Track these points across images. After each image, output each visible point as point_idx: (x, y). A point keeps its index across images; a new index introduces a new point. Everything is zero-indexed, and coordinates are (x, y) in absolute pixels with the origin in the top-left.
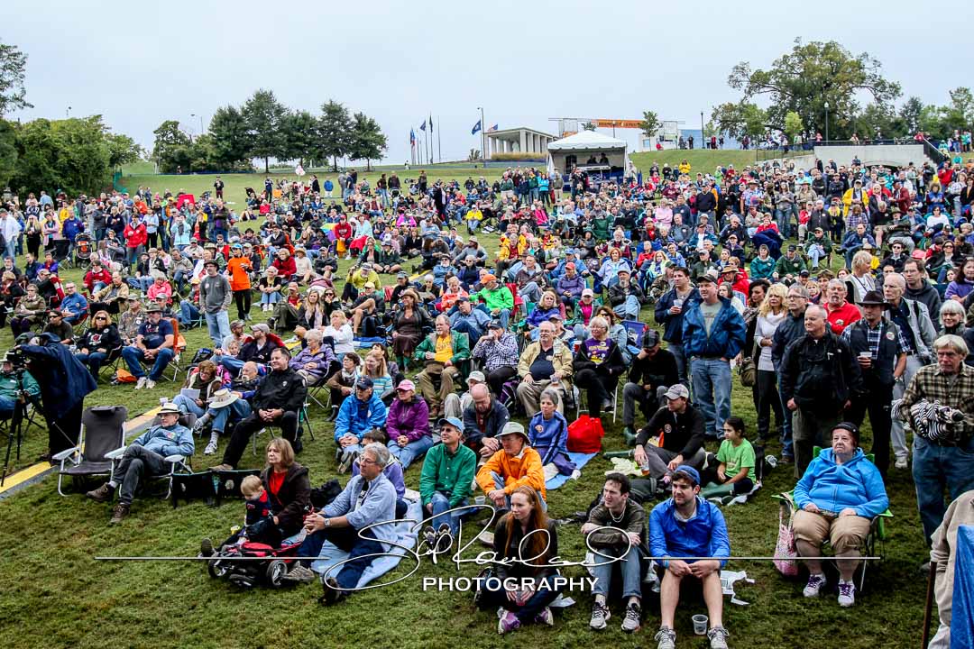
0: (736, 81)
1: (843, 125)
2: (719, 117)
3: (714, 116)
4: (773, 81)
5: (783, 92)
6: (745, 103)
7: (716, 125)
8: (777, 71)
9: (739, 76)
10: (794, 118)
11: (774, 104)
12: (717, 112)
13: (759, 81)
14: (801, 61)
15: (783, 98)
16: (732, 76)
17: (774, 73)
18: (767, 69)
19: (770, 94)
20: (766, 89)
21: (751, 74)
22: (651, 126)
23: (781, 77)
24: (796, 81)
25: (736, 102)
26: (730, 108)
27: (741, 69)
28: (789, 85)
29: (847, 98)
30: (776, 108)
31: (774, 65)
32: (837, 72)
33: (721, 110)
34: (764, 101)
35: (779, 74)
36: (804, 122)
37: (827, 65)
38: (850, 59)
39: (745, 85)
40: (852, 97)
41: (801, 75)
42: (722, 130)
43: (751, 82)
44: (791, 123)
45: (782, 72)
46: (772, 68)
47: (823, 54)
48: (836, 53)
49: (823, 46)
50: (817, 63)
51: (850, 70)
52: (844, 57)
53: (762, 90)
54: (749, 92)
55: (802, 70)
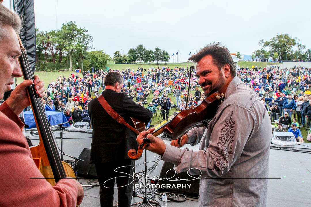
0: (260, 44)
1: (289, 56)
2: (256, 53)
3: (254, 53)
4: (270, 44)
5: (273, 47)
6: (263, 50)
7: (255, 55)
8: (272, 41)
9: (261, 43)
10: (276, 54)
11: (271, 50)
12: (255, 52)
13: (267, 44)
14: (278, 39)
15: (273, 48)
16: (259, 43)
17: (271, 42)
18: (269, 41)
19: (270, 47)
20: (268, 46)
21: (264, 42)
22: (238, 55)
23: (272, 43)
24: (277, 44)
25: (260, 49)
26: (258, 51)
27: (262, 41)
28: (274, 45)
29: (290, 49)
30: (271, 51)
31: (271, 40)
32: (288, 42)
33: (256, 51)
34: (268, 49)
35: (272, 42)
36: (279, 55)
37: (285, 40)
38: (292, 39)
39: (263, 44)
40: (292, 48)
41: (278, 42)
42: (256, 56)
43: (265, 44)
45: (273, 42)
46: (270, 41)
47: (284, 37)
48: (288, 37)
49: (285, 35)
50: (283, 39)
51: (292, 41)
52: (290, 38)
53: (267, 46)
54: (264, 47)
55: (278, 41)
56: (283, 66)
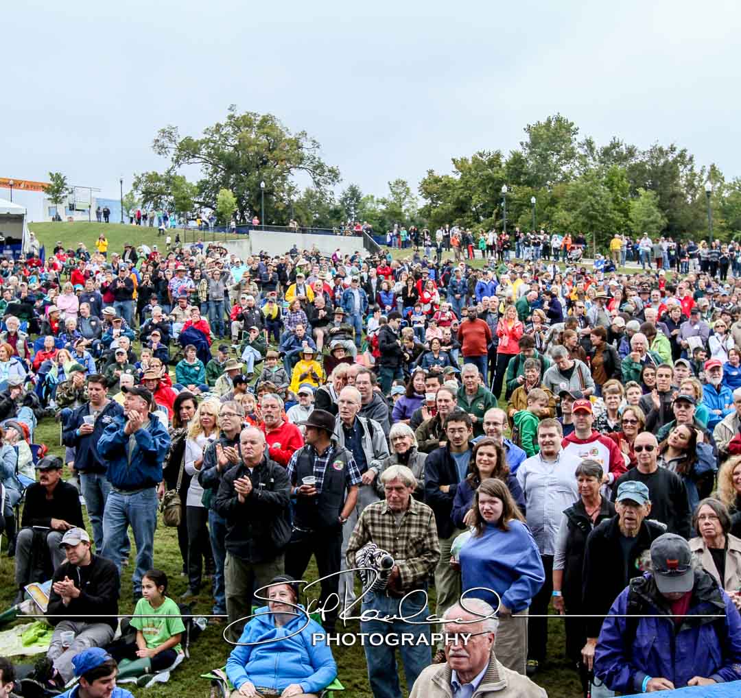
0: (163, 147)
1: (281, 209)
2: (142, 187)
3: (136, 186)
4: (204, 151)
5: (215, 165)
6: (172, 174)
7: (138, 196)
8: (209, 140)
9: (165, 141)
10: (227, 196)
11: (208, 178)
12: (139, 181)
13: (188, 149)
14: (235, 133)
15: (216, 172)
16: (158, 141)
17: (206, 142)
18: (198, 136)
20: (196, 160)
21: (180, 140)
22: (58, 191)
23: (213, 148)
24: (230, 154)
25: (162, 172)
26: (154, 178)
27: (168, 134)
28: (222, 157)
29: (284, 179)
30: (207, 182)
31: (205, 133)
32: (274, 149)
33: (144, 179)
34: (195, 172)
35: (212, 144)
36: (239, 202)
37: (263, 140)
38: (288, 137)
39: (172, 152)
40: (290, 178)
41: (235, 147)
42: (145, 202)
43: (180, 150)
44: (223, 202)
45: (215, 142)
46: (203, 137)
47: (259, 127)
48: (273, 128)
49: (260, 118)
50: (253, 136)
51: (288, 148)
52: (281, 133)
53: (191, 160)
54: (177, 161)
55: (236, 142)
56: (251, 248)
